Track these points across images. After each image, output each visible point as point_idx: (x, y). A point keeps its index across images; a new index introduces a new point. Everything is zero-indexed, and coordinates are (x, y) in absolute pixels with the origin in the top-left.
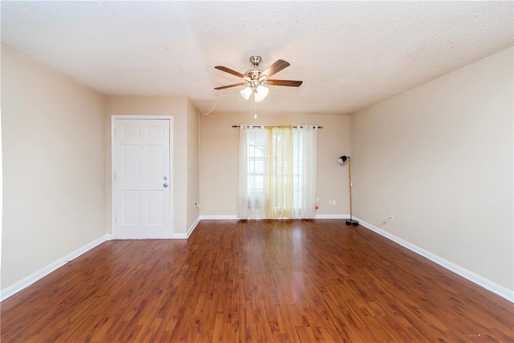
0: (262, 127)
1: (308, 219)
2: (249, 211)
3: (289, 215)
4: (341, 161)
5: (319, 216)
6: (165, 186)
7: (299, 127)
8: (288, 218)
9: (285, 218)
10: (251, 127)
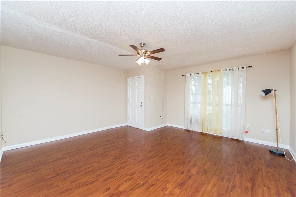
0: (200, 73)
1: (236, 139)
2: (191, 125)
3: (219, 133)
4: (263, 94)
5: (247, 139)
6: (141, 106)
7: (228, 69)
8: (218, 135)
9: (215, 134)
10: (193, 74)
